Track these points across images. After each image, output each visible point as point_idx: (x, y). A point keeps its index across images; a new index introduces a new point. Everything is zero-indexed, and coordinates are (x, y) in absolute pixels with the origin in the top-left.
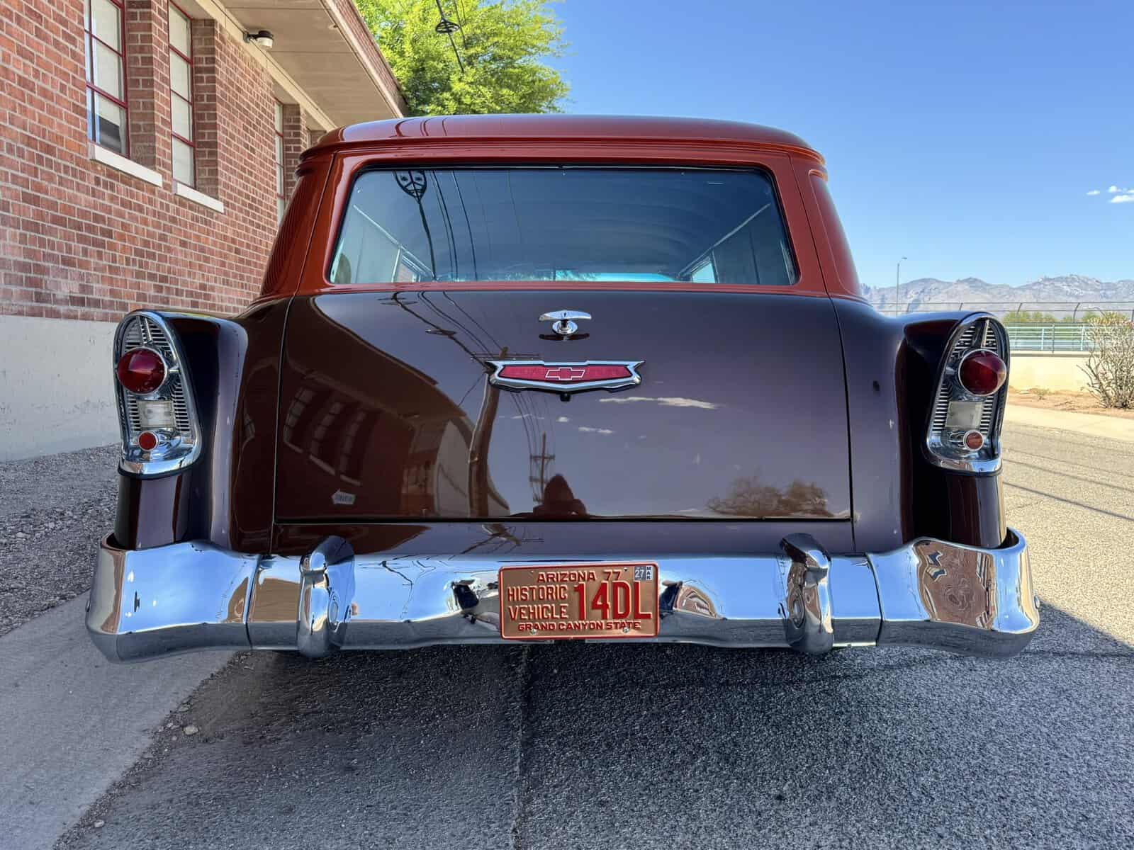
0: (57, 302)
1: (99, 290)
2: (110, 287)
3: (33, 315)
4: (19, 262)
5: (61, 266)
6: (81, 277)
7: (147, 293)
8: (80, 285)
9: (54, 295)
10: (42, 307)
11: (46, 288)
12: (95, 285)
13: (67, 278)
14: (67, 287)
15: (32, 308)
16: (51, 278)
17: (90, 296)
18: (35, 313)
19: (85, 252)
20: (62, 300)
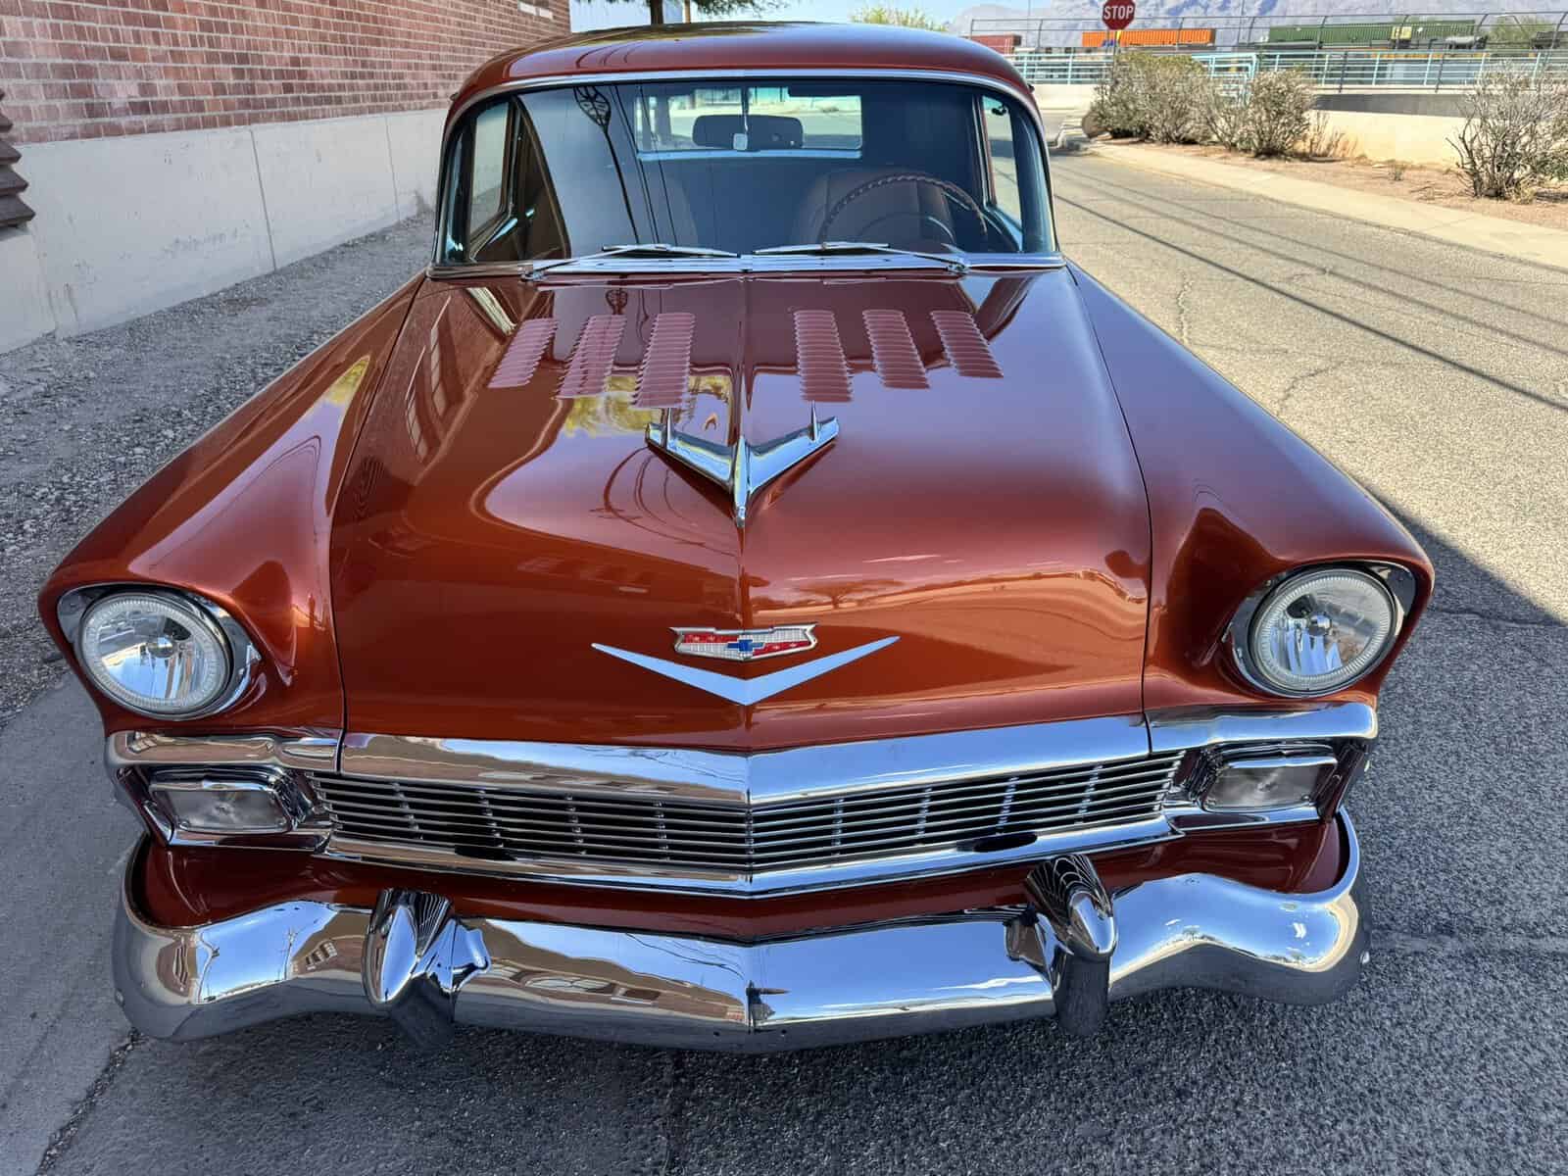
0: (114, 113)
1: (164, 87)
2: (177, 82)
3: (89, 136)
4: (57, 65)
5: (110, 62)
6: (139, 74)
7: (226, 82)
8: (139, 85)
9: (109, 104)
10: (99, 124)
11: (99, 97)
12: (156, 82)
13: (120, 78)
14: (125, 91)
15: (86, 126)
16: (101, 81)
17: (155, 99)
18: (90, 133)
19: (137, 37)
20: (119, 109)
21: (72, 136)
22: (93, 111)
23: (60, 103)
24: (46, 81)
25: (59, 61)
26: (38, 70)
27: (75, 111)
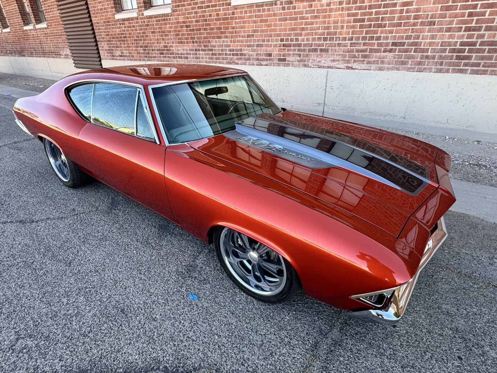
21: (110, 59)
22: (113, 56)
23: (108, 54)
26: (106, 50)
27: (111, 56)
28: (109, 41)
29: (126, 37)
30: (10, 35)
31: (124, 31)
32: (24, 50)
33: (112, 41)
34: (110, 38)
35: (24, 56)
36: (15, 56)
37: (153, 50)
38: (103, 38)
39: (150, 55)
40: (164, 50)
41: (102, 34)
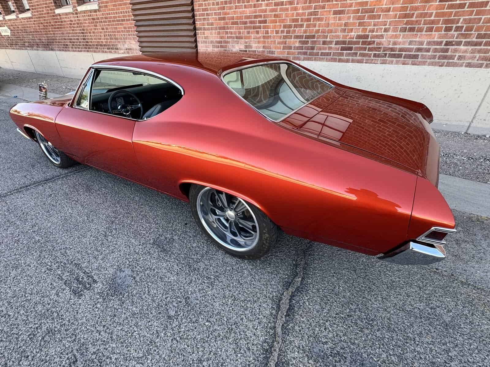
24: (214, 44)
25: (219, 40)
26: (212, 42)
28: (224, 28)
29: (265, 22)
30: (30, 21)
31: (265, 11)
32: (53, 42)
33: (231, 28)
34: (227, 24)
35: (52, 50)
36: (38, 50)
37: (324, 43)
38: (212, 24)
39: (315, 51)
40: (358, 43)
41: (210, 17)
